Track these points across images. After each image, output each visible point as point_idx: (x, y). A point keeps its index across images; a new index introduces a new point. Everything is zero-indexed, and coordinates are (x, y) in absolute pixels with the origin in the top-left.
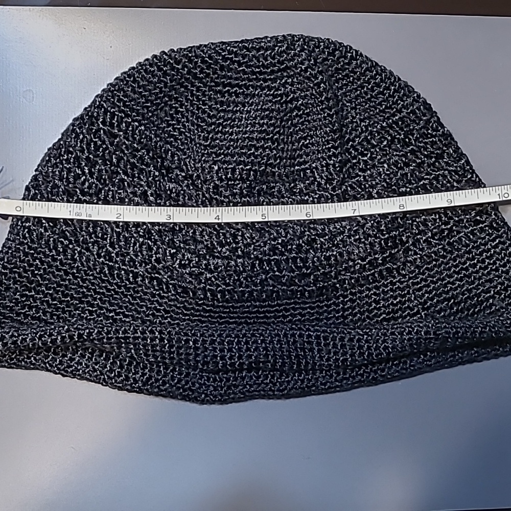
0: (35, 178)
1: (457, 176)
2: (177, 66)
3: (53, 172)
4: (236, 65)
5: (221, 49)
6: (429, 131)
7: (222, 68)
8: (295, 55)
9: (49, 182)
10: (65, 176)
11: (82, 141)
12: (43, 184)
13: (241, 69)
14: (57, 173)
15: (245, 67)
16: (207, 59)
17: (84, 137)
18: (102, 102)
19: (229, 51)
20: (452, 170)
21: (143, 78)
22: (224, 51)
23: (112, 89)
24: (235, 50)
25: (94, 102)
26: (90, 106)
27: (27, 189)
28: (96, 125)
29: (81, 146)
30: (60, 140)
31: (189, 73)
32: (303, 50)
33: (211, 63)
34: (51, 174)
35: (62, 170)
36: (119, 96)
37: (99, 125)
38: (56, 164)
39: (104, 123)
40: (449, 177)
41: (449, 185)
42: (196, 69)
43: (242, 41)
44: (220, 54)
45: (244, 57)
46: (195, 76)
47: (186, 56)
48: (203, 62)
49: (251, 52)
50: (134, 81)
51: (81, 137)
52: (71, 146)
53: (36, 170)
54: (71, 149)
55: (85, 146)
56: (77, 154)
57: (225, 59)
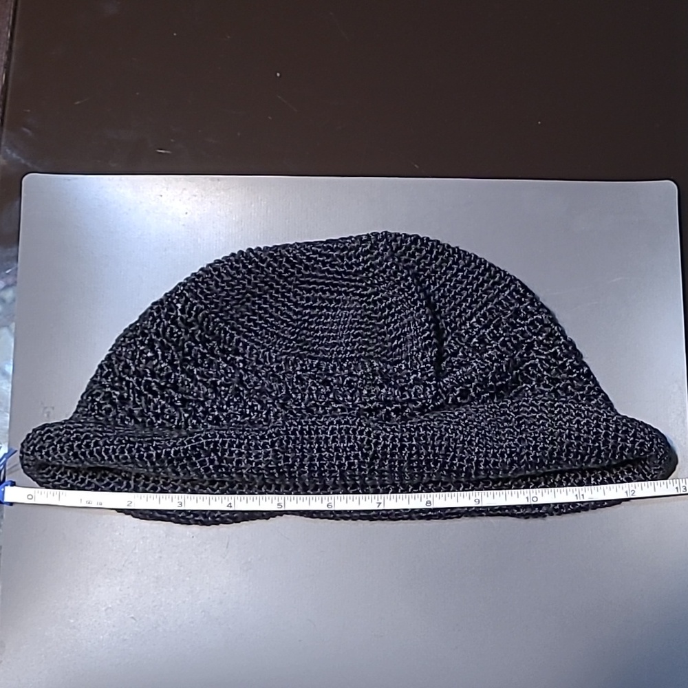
0: (109, 357)
1: (547, 365)
2: (262, 265)
3: (126, 351)
4: (320, 265)
5: (307, 249)
6: (518, 320)
7: (307, 268)
8: (378, 254)
9: (121, 361)
10: (138, 356)
11: (158, 325)
12: (116, 363)
13: (325, 268)
14: (130, 353)
15: (330, 266)
16: (291, 259)
17: (161, 321)
18: (184, 292)
19: (313, 251)
20: (543, 359)
21: (228, 274)
22: (308, 251)
23: (197, 279)
24: (319, 250)
25: (176, 289)
26: (171, 292)
27: (100, 367)
28: (175, 312)
29: (156, 329)
30: (137, 322)
31: (274, 271)
32: (385, 250)
33: (296, 263)
34: (124, 354)
35: (135, 351)
36: (202, 288)
37: (177, 313)
38: (130, 344)
39: (183, 311)
40: (539, 365)
41: (539, 375)
42: (280, 268)
43: (327, 242)
44: (304, 254)
45: (328, 256)
46: (280, 275)
47: (271, 255)
48: (288, 261)
49: (334, 252)
50: (219, 276)
51: (158, 320)
52: (146, 328)
53: (111, 350)
54: (146, 331)
55: (160, 330)
56: (151, 336)
57: (309, 259)
